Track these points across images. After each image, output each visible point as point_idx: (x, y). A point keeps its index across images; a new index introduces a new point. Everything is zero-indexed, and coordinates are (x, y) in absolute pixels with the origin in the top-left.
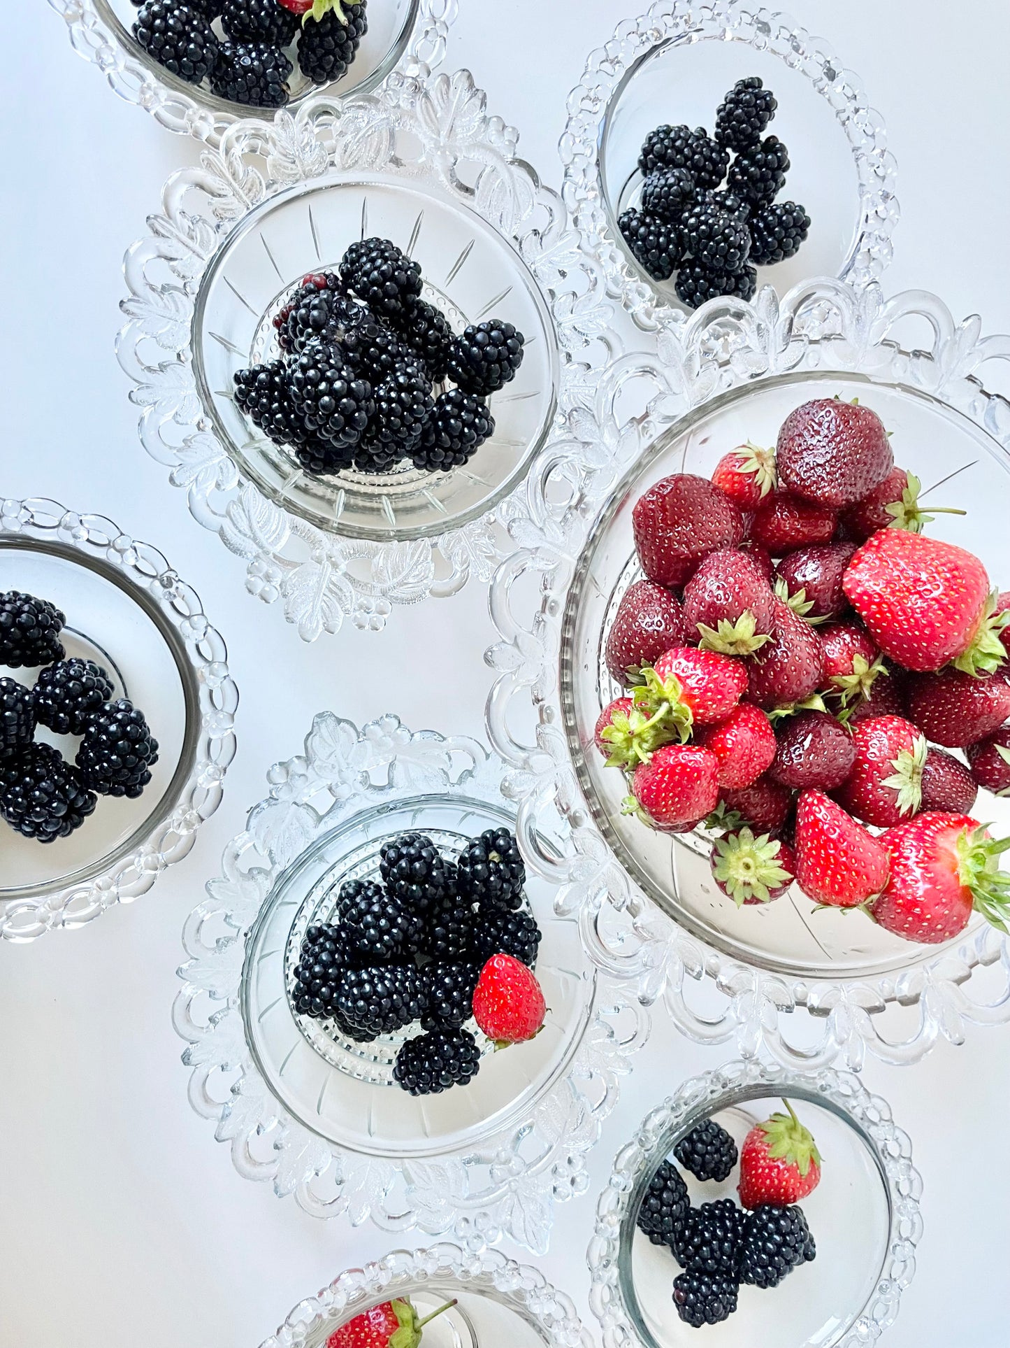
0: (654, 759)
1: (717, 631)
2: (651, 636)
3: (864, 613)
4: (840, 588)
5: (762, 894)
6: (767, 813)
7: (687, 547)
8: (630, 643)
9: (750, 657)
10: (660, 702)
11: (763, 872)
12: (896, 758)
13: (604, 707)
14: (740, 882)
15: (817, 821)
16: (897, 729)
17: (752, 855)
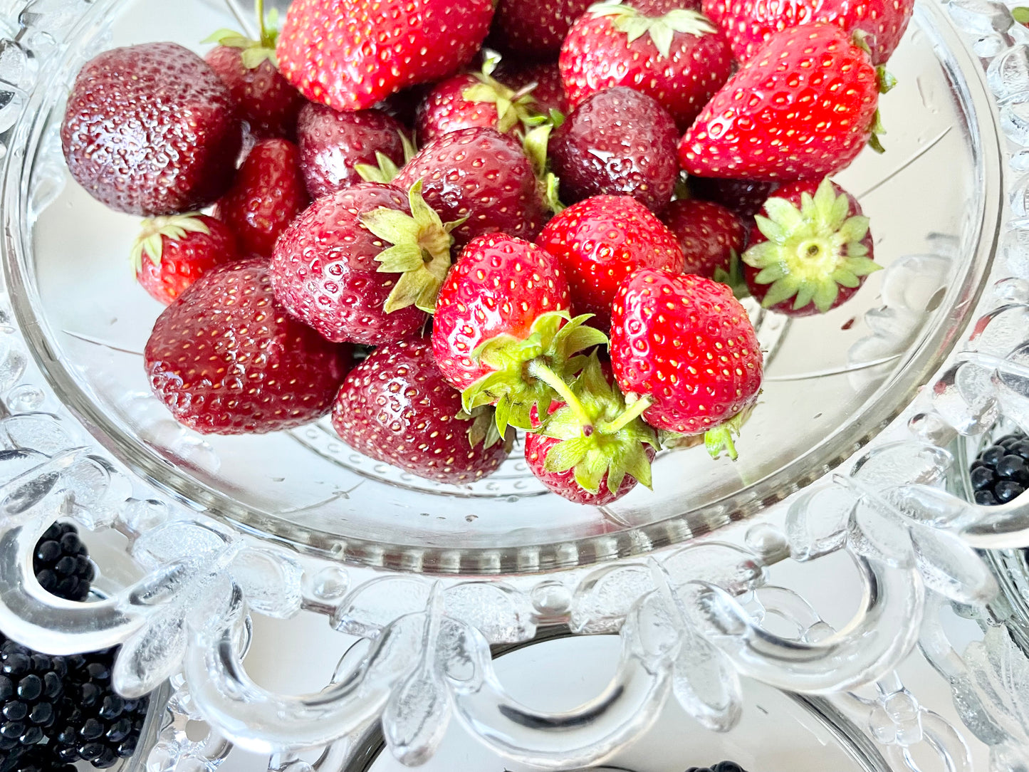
0: (639, 390)
1: (400, 274)
2: (416, 402)
3: (395, 72)
4: (358, 113)
5: (855, 229)
6: (716, 228)
7: (265, 340)
8: (427, 438)
9: (454, 233)
10: (529, 380)
11: (823, 223)
12: (624, 35)
13: (544, 488)
14: (841, 260)
15: (735, 129)
16: (581, 41)
17: (793, 242)
